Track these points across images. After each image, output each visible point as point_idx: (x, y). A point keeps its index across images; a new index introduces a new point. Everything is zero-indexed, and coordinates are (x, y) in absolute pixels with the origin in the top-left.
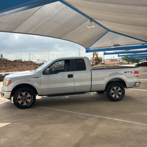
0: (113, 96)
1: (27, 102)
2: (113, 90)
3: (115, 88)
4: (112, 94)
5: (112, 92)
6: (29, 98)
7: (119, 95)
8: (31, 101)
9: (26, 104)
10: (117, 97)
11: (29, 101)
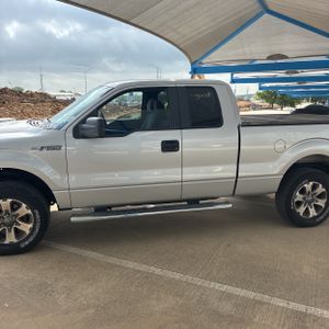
0: (301, 210)
1: (18, 233)
2: (303, 191)
3: (308, 186)
4: (299, 204)
5: (299, 197)
6: (26, 219)
7: (317, 207)
8: (32, 230)
9: (15, 241)
10: (313, 212)
11: (26, 228)
